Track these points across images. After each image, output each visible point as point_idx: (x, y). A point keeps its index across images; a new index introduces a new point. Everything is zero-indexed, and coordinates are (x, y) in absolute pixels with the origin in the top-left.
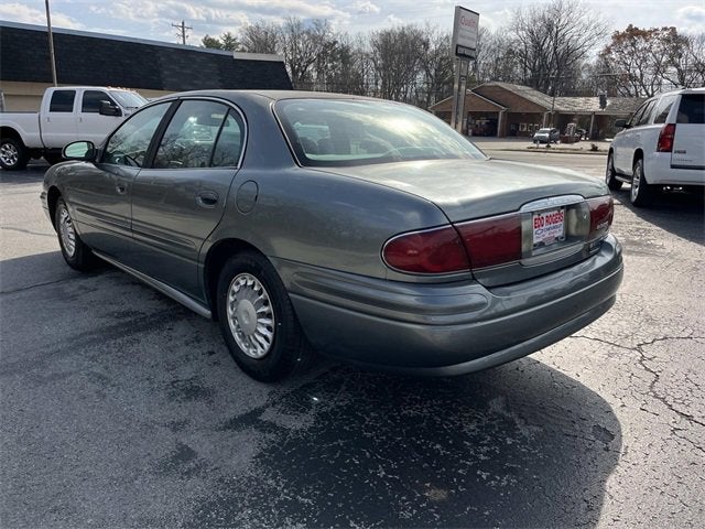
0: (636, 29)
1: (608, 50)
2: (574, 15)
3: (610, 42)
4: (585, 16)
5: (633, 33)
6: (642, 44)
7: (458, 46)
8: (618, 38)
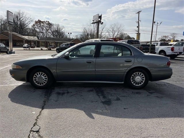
0: (40, 21)
1: (34, 25)
2: (24, 15)
3: (34, 23)
4: (27, 16)
5: (40, 22)
6: (42, 24)
7: (9, 21)
8: (36, 22)
